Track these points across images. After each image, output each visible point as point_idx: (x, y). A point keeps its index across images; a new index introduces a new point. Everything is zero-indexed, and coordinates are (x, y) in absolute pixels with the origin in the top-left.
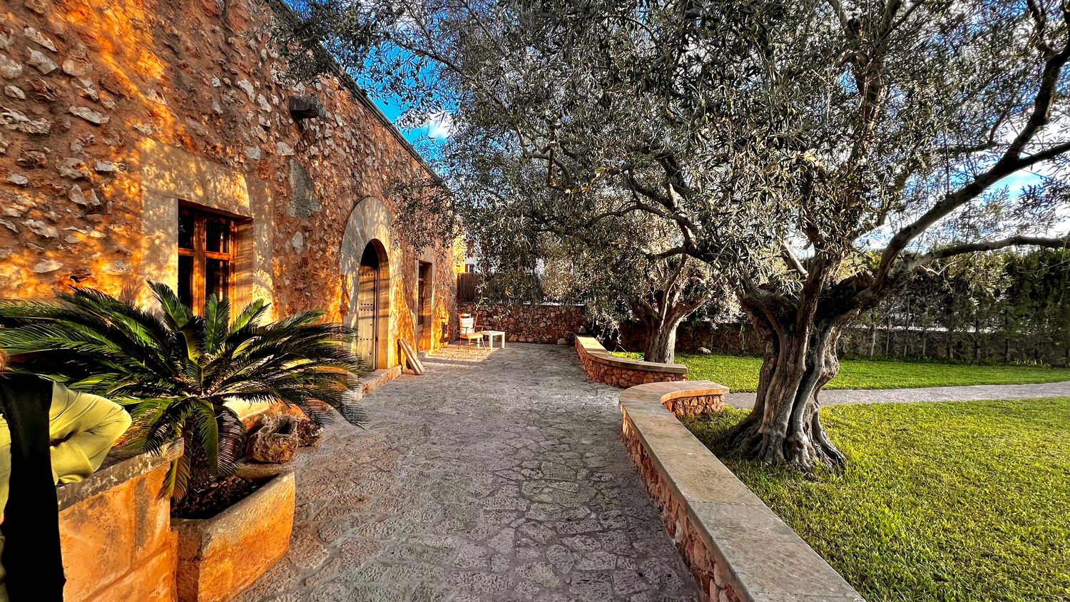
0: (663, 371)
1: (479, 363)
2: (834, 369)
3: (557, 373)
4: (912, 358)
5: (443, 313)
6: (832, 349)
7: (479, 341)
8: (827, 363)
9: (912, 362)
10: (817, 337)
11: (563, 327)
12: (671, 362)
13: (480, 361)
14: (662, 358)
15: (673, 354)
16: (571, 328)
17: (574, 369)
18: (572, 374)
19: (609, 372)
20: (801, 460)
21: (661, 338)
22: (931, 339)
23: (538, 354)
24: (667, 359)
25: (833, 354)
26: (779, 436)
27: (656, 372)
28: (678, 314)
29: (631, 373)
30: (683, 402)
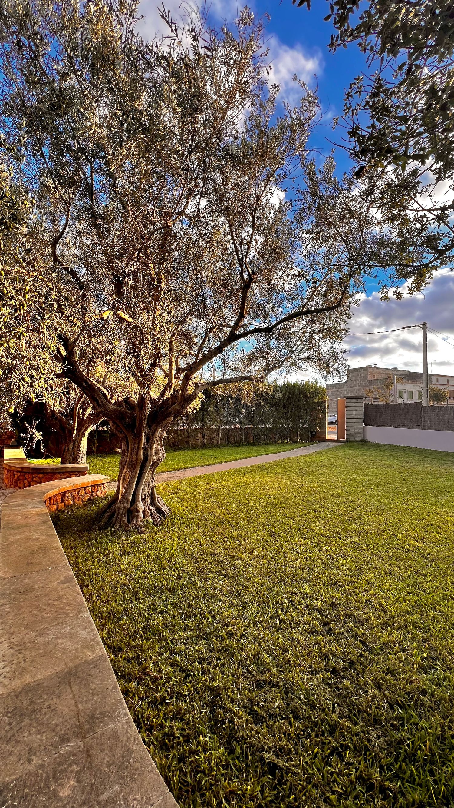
0: (68, 470)
2: (161, 456)
4: (238, 444)
6: (161, 443)
8: (156, 453)
9: (239, 446)
10: (150, 436)
12: (83, 463)
14: (75, 460)
15: (84, 457)
19: (21, 477)
20: (137, 521)
21: (74, 444)
22: (247, 432)
24: (79, 461)
25: (161, 446)
26: (125, 507)
28: (87, 425)
30: (71, 494)
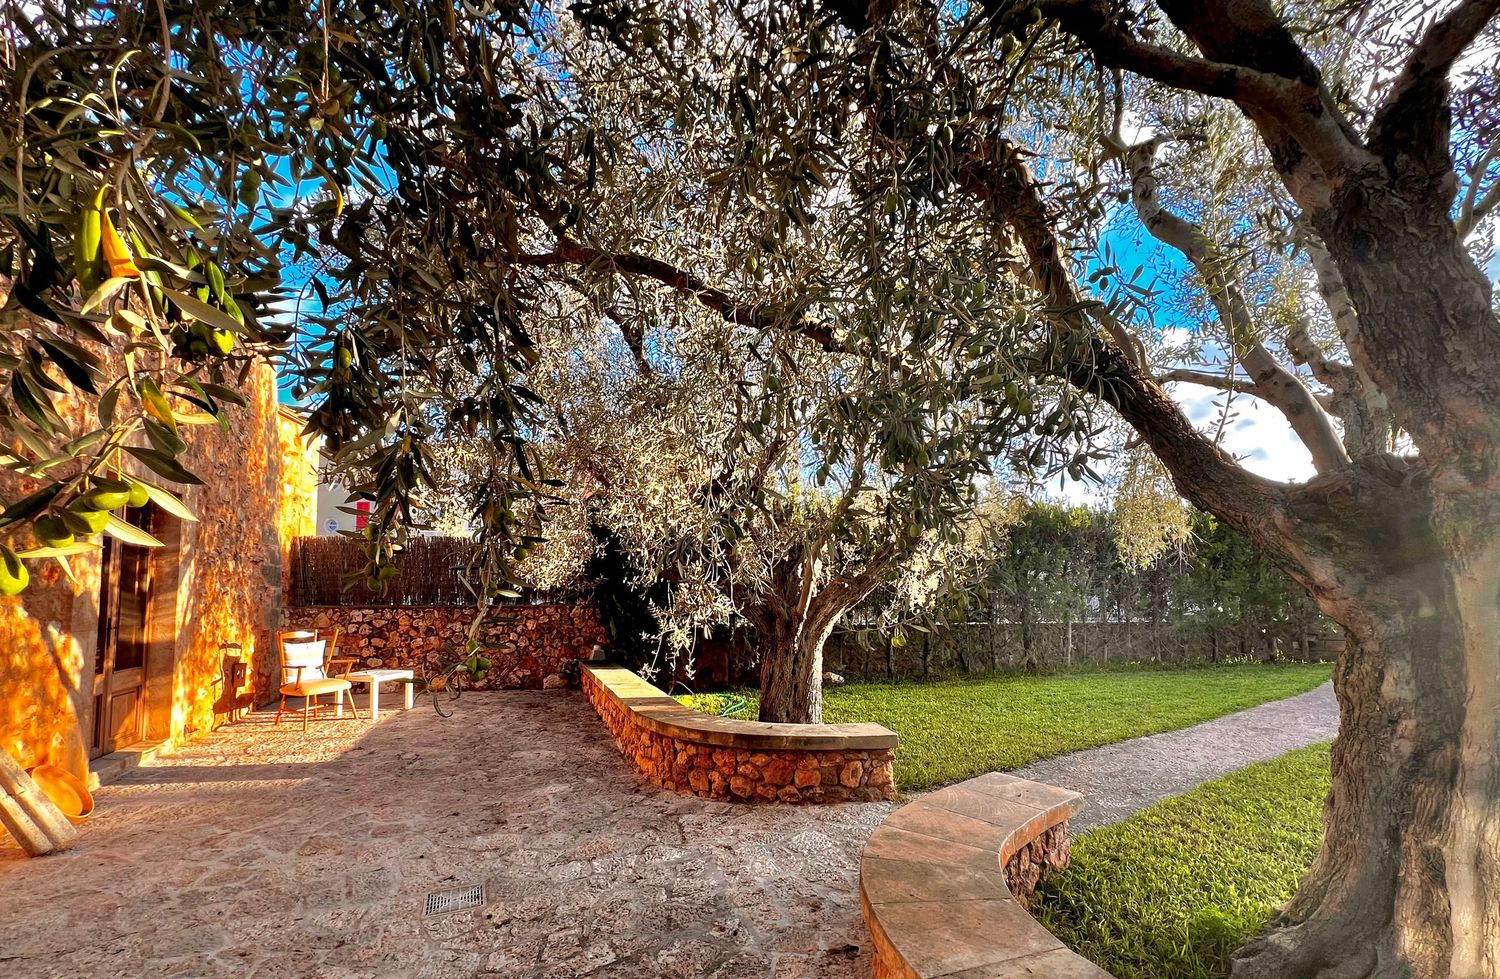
1: (324, 766)
3: (555, 773)
5: (233, 633)
7: (340, 699)
11: (554, 651)
13: (329, 757)
15: (820, 697)
16: (572, 651)
17: (596, 753)
18: (594, 770)
19: (699, 761)
23: (497, 718)
24: (812, 708)
27: (825, 752)
28: (831, 606)
29: (761, 759)
